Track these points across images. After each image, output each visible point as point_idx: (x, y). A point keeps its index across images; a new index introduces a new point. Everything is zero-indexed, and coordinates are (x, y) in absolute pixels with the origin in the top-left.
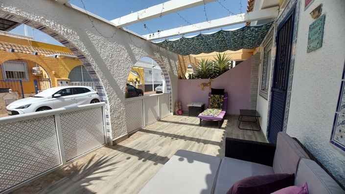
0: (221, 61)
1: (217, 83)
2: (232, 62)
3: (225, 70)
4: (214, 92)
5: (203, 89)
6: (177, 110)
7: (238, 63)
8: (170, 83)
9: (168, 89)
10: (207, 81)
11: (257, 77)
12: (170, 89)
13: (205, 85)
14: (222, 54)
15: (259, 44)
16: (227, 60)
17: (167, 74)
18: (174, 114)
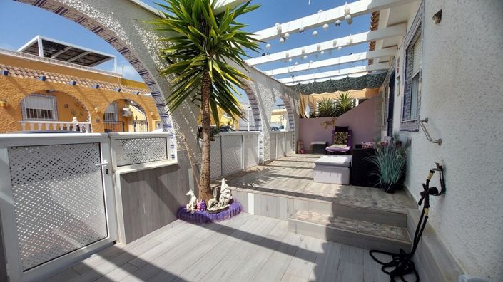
0: (344, 99)
1: (341, 121)
2: (355, 100)
3: (348, 109)
4: (338, 129)
5: (326, 128)
6: (299, 149)
7: (361, 101)
8: (293, 122)
9: (291, 128)
10: (330, 119)
11: (380, 114)
12: (293, 128)
13: (328, 123)
14: (345, 93)
15: (381, 84)
16: (350, 99)
17: (291, 113)
18: (297, 153)
